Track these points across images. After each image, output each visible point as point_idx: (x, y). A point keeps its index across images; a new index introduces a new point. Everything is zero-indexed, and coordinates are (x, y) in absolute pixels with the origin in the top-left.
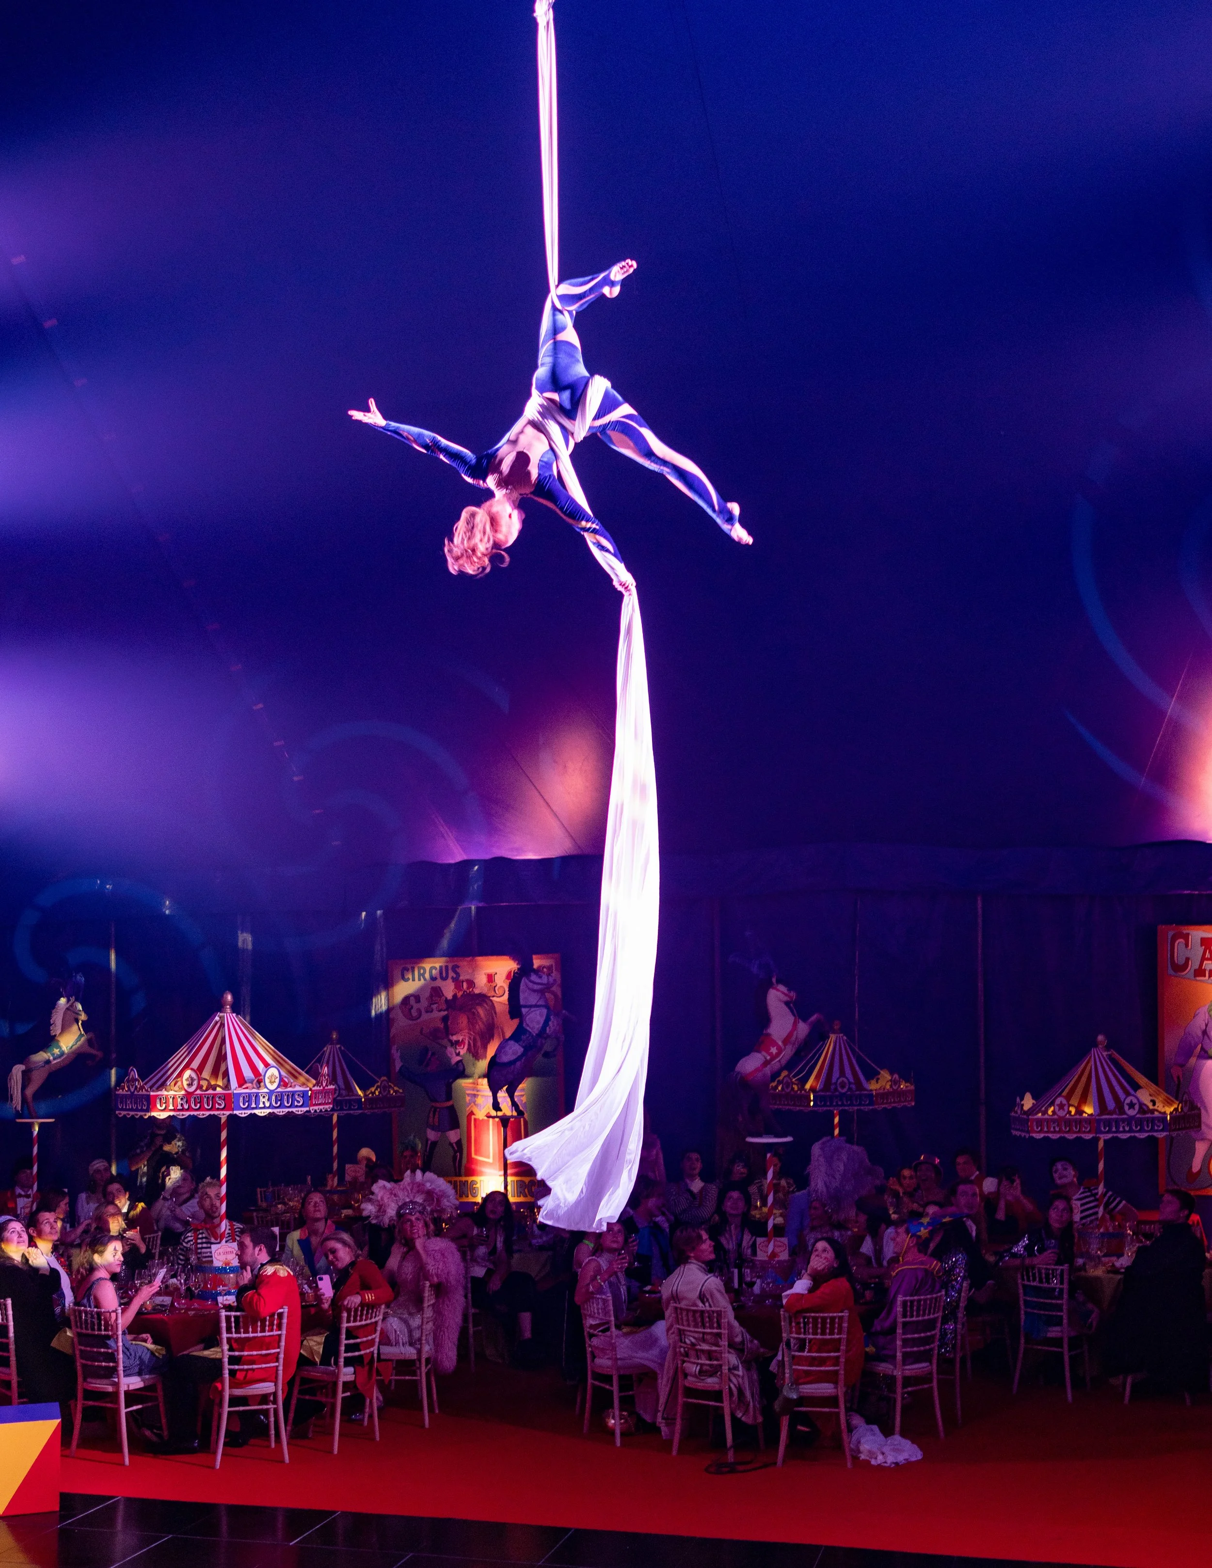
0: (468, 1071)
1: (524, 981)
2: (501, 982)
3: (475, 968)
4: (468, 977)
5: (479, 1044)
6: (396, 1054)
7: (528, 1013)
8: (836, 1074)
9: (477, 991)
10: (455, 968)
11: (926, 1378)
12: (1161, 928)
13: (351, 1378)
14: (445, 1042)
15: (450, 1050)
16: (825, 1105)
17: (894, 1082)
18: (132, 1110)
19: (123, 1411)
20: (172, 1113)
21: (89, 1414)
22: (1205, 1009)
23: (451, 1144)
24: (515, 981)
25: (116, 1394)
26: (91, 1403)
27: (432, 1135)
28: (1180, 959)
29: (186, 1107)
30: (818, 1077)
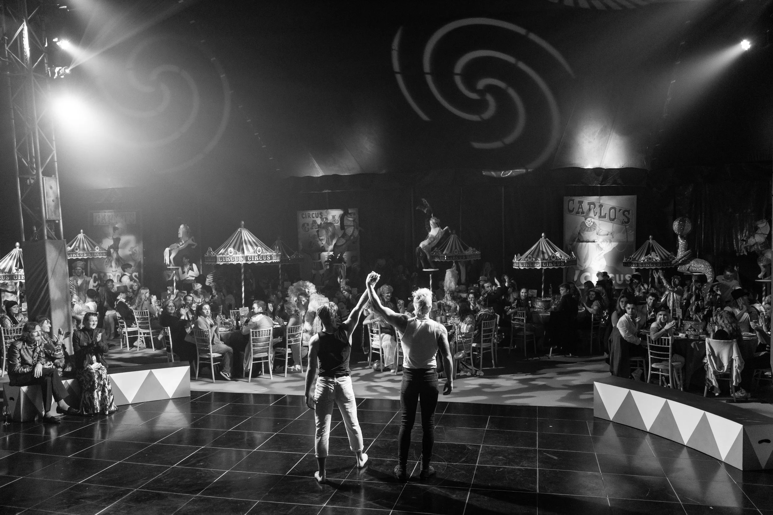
0: (326, 249)
1: (346, 217)
2: (337, 218)
3: (328, 214)
4: (325, 217)
5: (330, 240)
6: (300, 243)
7: (347, 228)
8: (454, 248)
9: (329, 222)
10: (321, 214)
11: (489, 348)
12: (565, 198)
13: (290, 352)
14: (318, 239)
15: (320, 242)
16: (450, 259)
17: (474, 251)
18: (210, 262)
19: (212, 364)
20: (224, 263)
21: (201, 366)
22: (579, 225)
23: (321, 275)
24: (342, 218)
25: (209, 359)
26: (202, 362)
27: (314, 272)
28: (571, 208)
29: (229, 260)
30: (447, 249)
